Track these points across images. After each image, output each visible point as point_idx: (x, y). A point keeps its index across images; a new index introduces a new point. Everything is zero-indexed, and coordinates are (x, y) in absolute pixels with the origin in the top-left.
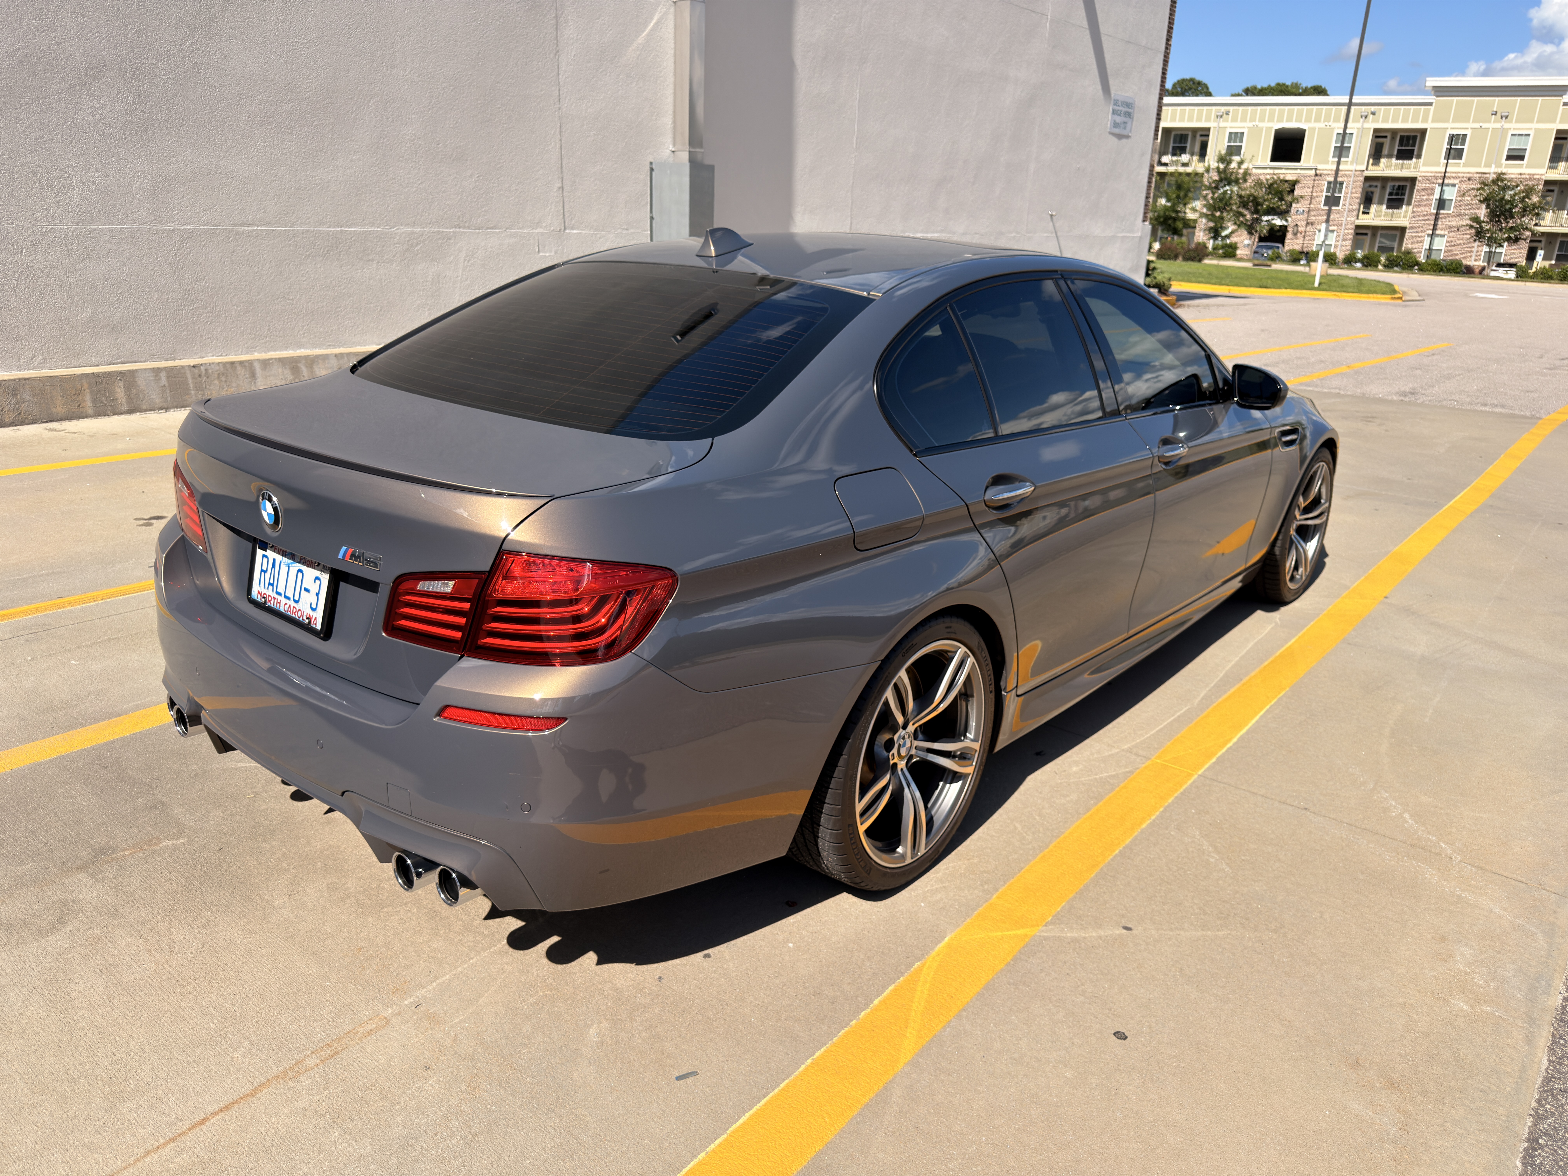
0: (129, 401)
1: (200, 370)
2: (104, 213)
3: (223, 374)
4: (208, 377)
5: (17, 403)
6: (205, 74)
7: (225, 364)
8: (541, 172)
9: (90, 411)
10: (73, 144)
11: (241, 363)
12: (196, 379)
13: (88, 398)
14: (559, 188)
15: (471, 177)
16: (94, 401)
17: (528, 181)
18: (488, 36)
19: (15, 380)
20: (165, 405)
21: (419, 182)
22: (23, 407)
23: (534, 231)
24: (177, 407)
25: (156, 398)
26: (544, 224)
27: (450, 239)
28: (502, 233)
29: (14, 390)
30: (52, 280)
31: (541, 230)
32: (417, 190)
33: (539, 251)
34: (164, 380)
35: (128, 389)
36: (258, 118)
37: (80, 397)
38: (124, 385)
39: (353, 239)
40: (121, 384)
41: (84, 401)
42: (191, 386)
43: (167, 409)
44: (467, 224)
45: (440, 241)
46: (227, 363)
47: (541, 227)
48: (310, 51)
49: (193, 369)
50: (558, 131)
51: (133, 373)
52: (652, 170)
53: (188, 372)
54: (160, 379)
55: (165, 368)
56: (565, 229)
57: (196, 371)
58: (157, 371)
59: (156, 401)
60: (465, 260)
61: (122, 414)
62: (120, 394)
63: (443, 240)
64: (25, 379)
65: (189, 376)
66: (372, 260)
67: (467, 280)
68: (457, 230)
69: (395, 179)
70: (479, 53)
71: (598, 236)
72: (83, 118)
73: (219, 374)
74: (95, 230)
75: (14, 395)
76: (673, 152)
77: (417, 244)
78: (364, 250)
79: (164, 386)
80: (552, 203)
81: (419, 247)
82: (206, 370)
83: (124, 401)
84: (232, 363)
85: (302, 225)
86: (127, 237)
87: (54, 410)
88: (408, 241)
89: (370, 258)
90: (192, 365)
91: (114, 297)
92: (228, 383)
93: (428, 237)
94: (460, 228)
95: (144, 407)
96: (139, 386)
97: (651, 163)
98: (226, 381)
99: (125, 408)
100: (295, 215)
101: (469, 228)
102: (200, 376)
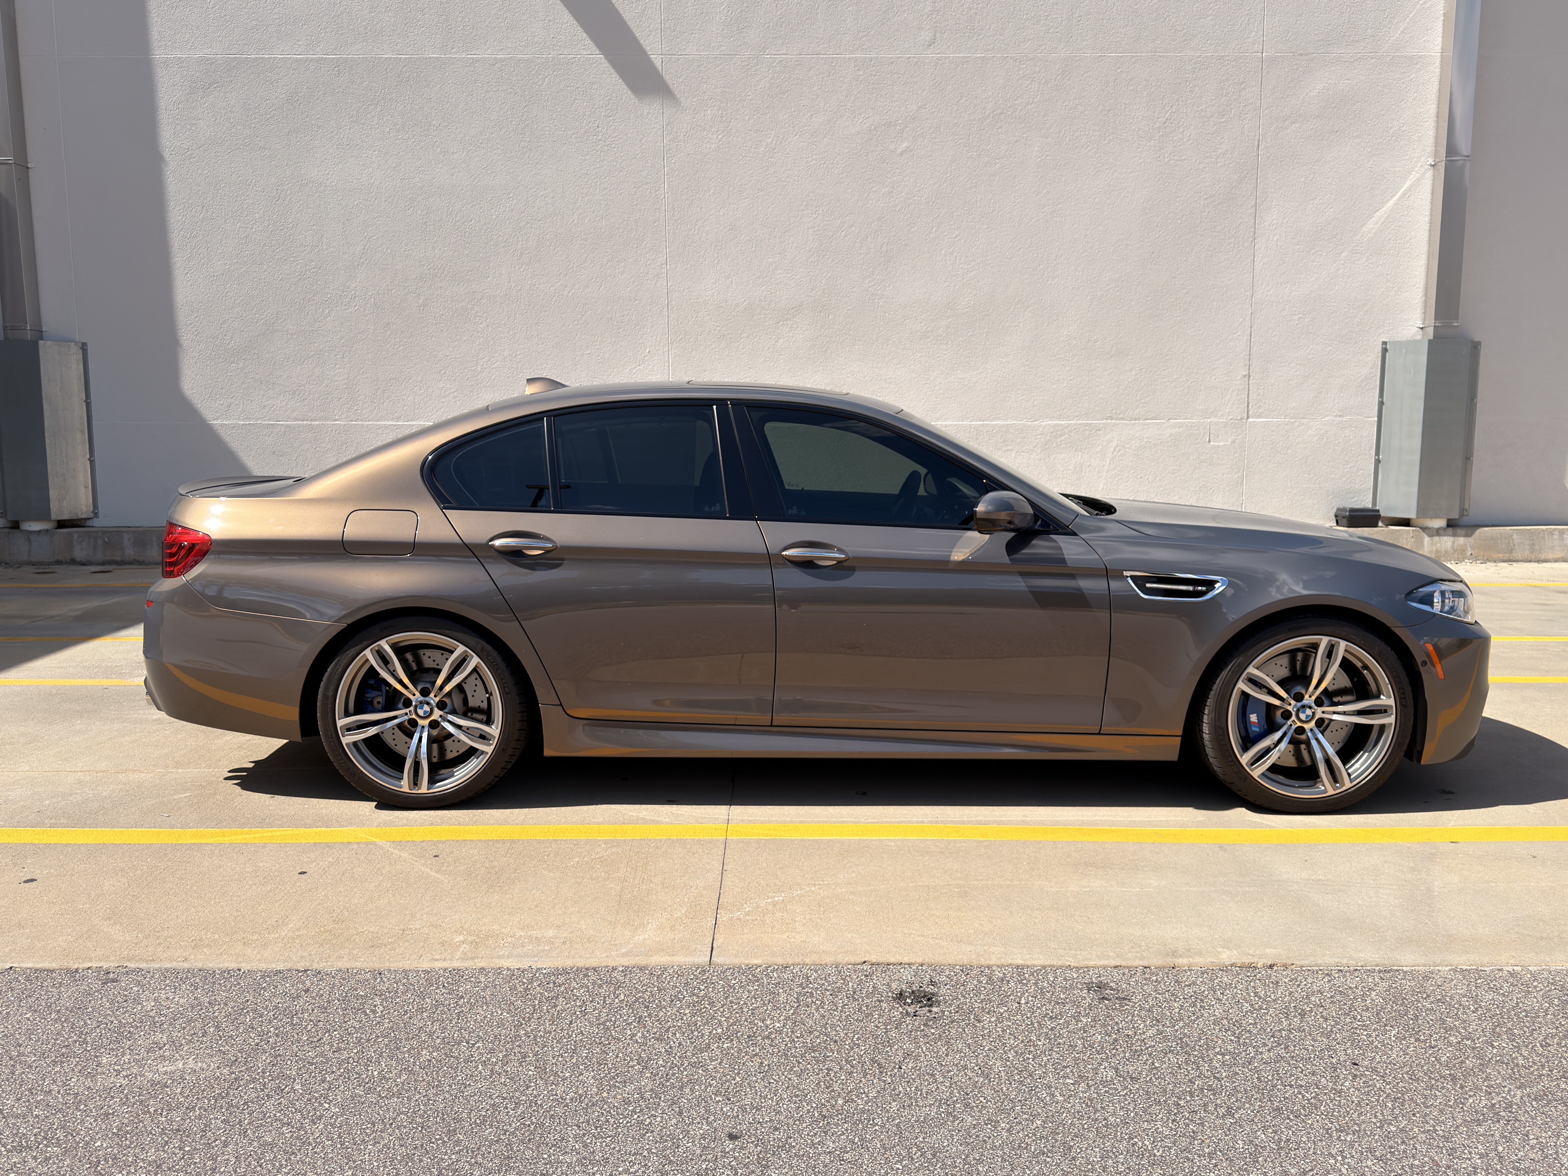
6: (879, 303)
8: (1221, 361)
14: (1245, 376)
15: (1131, 370)
17: (1203, 371)
18: (1166, 236)
21: (1070, 378)
23: (1206, 420)
26: (1220, 413)
27: (1099, 430)
28: (1164, 423)
31: (1215, 420)
32: (1066, 386)
33: (1209, 441)
36: (919, 333)
39: (994, 431)
44: (1121, 416)
45: (1087, 433)
47: (1216, 417)
48: (972, 274)
50: (1248, 318)
52: (1385, 351)
56: (1248, 417)
60: (1114, 450)
63: (1091, 431)
66: (1012, 450)
67: (1114, 469)
68: (1109, 421)
69: (1044, 377)
70: (1153, 253)
71: (1297, 424)
76: (1422, 328)
77: (1061, 436)
78: (1004, 441)
80: (1233, 391)
81: (1063, 438)
85: (946, 420)
88: (1052, 432)
89: (1010, 448)
93: (1075, 429)
94: (1112, 419)
97: (1385, 343)
100: (941, 412)
101: (1123, 419)
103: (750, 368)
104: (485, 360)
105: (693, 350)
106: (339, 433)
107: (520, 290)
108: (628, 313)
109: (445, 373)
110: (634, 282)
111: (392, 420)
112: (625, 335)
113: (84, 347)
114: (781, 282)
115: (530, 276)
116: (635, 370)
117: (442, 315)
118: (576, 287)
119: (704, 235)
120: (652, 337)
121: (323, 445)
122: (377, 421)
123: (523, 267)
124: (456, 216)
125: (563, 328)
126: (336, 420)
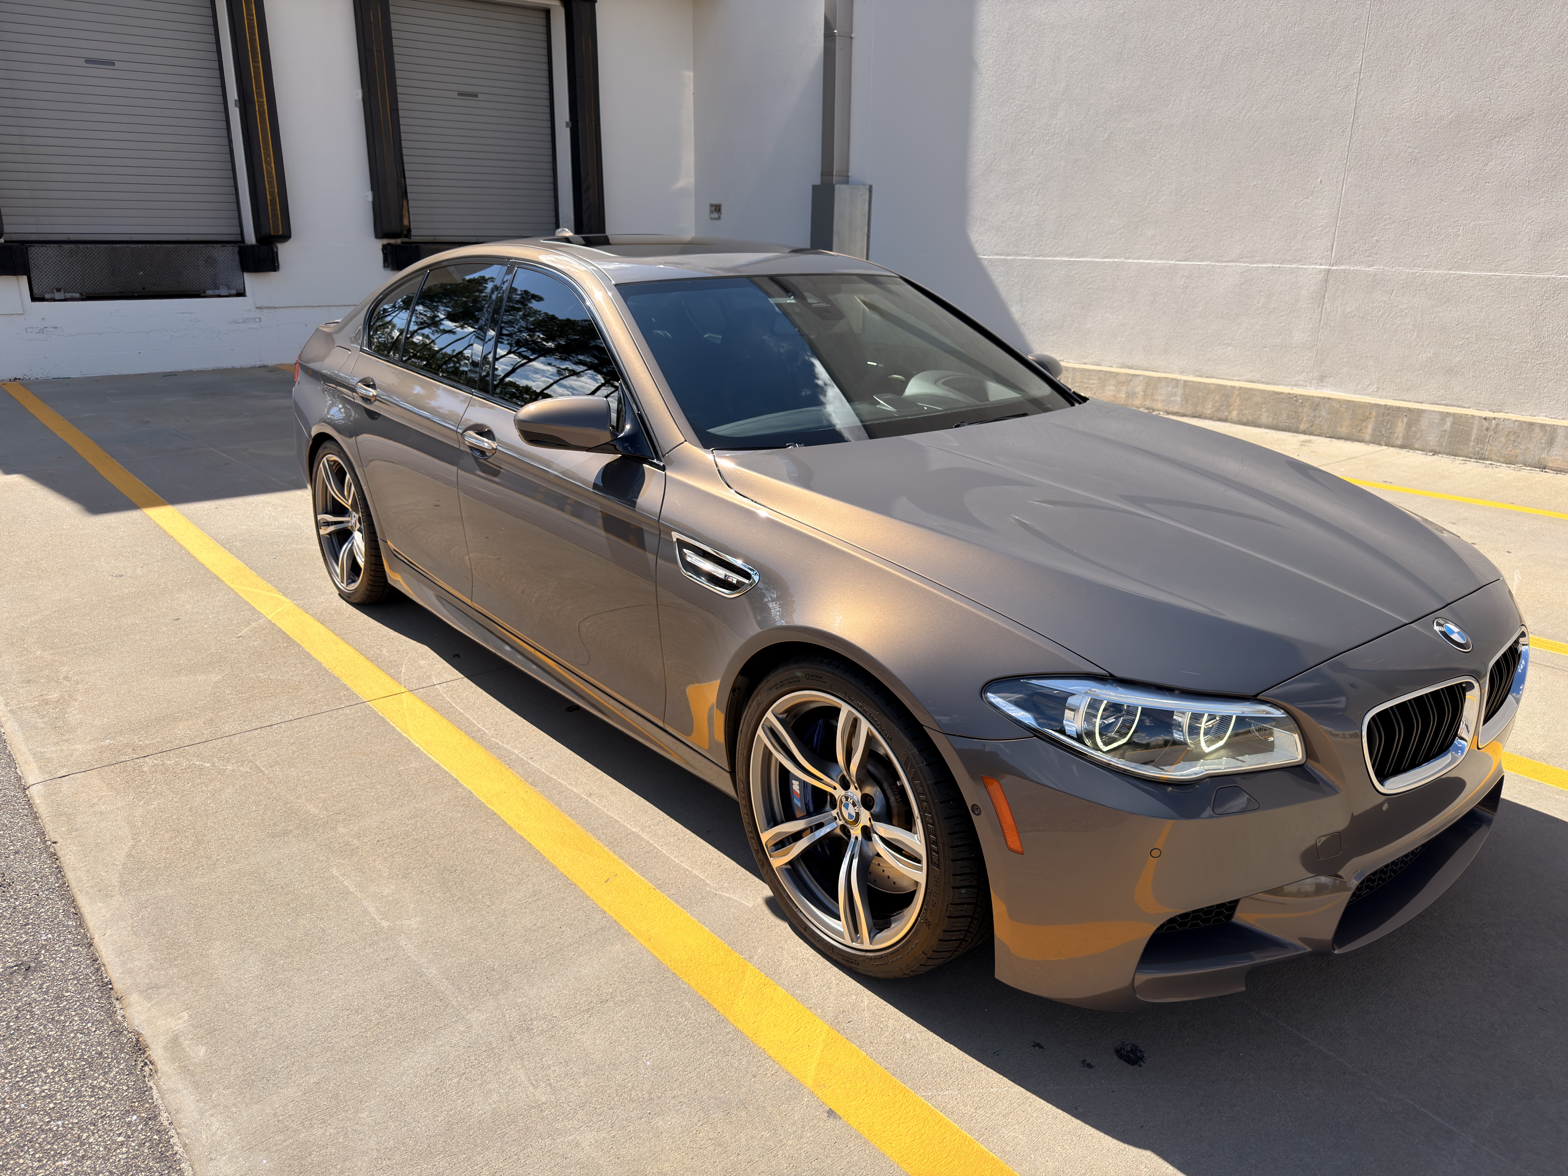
0: (1406, 437)
1: (1490, 424)
2: (1479, 260)
3: (1515, 433)
4: (1495, 433)
5: (1315, 416)
7: (1521, 423)
9: (1367, 437)
10: (1472, 195)
11: (1543, 426)
12: (1482, 431)
13: (1370, 427)
16: (1374, 430)
19: (1320, 398)
20: (1437, 449)
22: (1317, 421)
24: (1448, 454)
25: (1432, 440)
29: (1318, 405)
30: (1409, 320)
34: (1448, 425)
35: (1409, 426)
37: (1364, 423)
38: (1408, 421)
40: (1405, 420)
41: (1366, 427)
42: (1473, 437)
43: (1435, 453)
46: (1524, 422)
49: (1484, 421)
51: (1421, 412)
53: (1476, 422)
54: (1444, 423)
55: (1454, 414)
57: (1486, 424)
58: (1444, 416)
59: (1431, 443)
61: (1393, 446)
62: (1400, 428)
64: (1329, 399)
65: (1475, 427)
72: (1491, 169)
73: (1510, 432)
74: (1464, 276)
75: (1315, 410)
79: (1445, 431)
82: (1497, 425)
83: (1401, 435)
84: (1531, 424)
86: (1494, 284)
87: (1339, 429)
90: (1484, 416)
91: (1460, 341)
92: (1516, 444)
95: (1416, 446)
96: (1420, 426)
98: (1514, 441)
99: (1399, 442)
102: (1487, 429)
103: (1442, 200)
104: (1152, 194)
105: (1373, 178)
106: (1025, 268)
107: (1197, 116)
108: (1305, 136)
109: (1116, 208)
110: (1318, 97)
111: (1067, 256)
112: (1297, 163)
113: (871, 187)
114: (1507, 84)
115: (1208, 100)
116: (1301, 204)
117: (1122, 148)
118: (1254, 109)
119: (1414, 30)
120: (1327, 163)
121: (1013, 279)
122: (1055, 257)
123: (1204, 90)
124: (1149, 42)
125: (1233, 157)
126: (1024, 255)
